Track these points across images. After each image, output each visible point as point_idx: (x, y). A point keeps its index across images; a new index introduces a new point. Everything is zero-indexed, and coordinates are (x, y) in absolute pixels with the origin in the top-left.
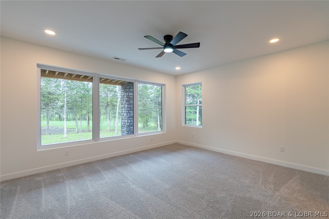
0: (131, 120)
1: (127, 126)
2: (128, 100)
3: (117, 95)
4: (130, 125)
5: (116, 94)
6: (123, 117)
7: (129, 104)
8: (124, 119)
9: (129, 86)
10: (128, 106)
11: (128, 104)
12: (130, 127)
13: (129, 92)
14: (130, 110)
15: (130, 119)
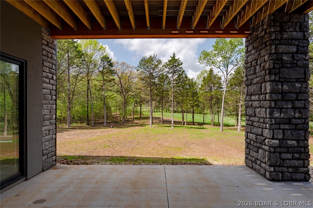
0: (284, 130)
1: (272, 150)
2: (274, 68)
3: (221, 88)
4: (280, 147)
5: (220, 86)
6: (252, 119)
7: (277, 79)
8: (255, 124)
9: (278, 24)
10: (276, 88)
11: (275, 81)
12: (280, 153)
13: (277, 42)
14: (283, 99)
15: (282, 127)
